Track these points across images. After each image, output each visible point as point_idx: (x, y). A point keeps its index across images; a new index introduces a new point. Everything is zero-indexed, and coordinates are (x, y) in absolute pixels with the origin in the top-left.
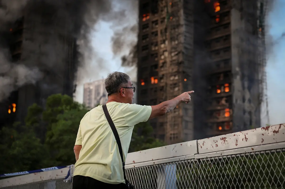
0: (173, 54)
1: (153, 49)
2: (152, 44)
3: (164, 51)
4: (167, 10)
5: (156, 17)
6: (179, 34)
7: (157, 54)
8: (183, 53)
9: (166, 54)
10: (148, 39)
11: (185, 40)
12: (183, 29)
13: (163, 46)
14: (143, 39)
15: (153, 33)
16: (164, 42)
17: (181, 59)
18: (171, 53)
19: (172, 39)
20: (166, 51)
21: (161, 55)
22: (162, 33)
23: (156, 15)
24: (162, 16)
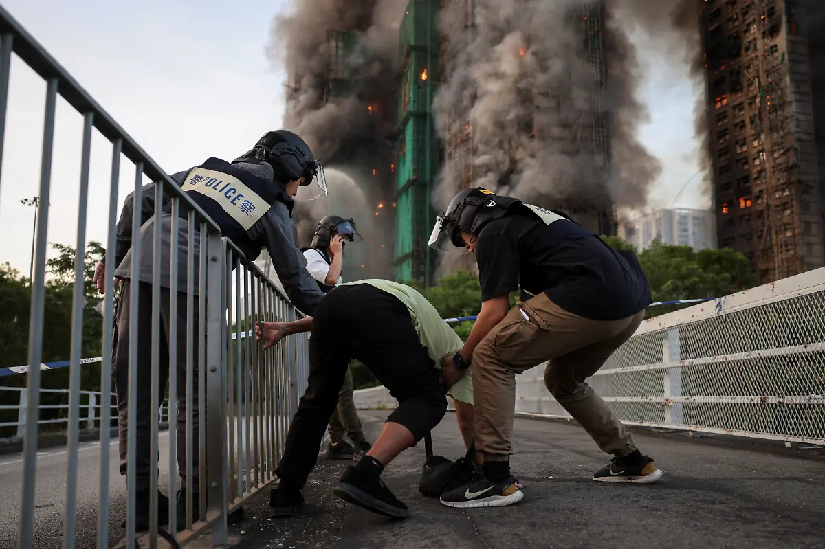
0: (776, 155)
1: (739, 151)
2: (737, 143)
3: (759, 152)
4: (759, 82)
5: (739, 98)
6: (787, 118)
7: (746, 158)
8: (796, 149)
9: (764, 156)
10: (727, 137)
11: (797, 126)
12: (792, 109)
13: (756, 143)
14: (720, 138)
15: (736, 125)
16: (757, 136)
17: (792, 160)
18: (773, 152)
19: (772, 129)
20: (763, 151)
21: (754, 159)
22: (752, 122)
23: (739, 95)
24: (751, 95)
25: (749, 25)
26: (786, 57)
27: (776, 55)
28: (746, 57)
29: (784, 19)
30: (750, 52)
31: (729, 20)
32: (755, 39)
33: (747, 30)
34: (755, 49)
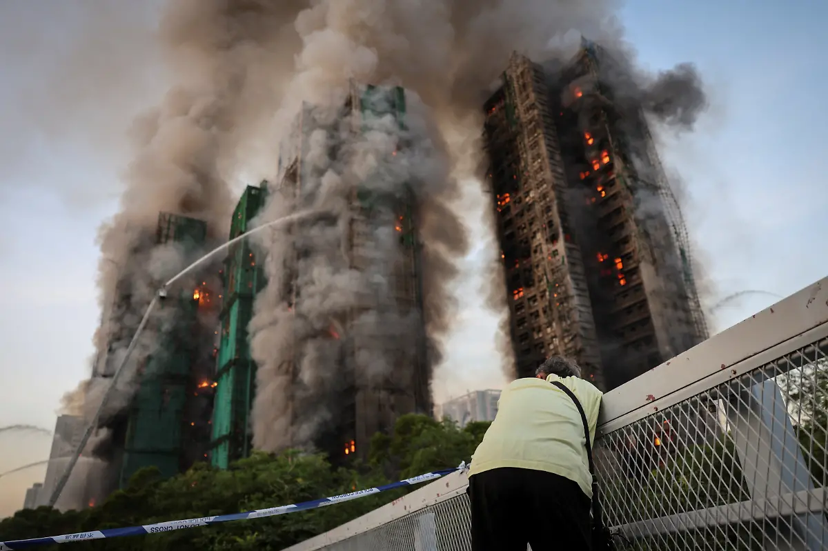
0: (566, 340)
1: (536, 337)
2: (533, 329)
3: (552, 338)
4: (547, 278)
5: (533, 291)
6: (571, 309)
7: (543, 343)
8: (581, 336)
9: (556, 341)
10: (526, 324)
11: (580, 316)
12: (575, 301)
13: (549, 330)
14: (519, 325)
15: (531, 314)
16: (550, 325)
17: (579, 345)
18: (563, 338)
19: (562, 318)
20: (555, 337)
21: (549, 344)
22: (545, 312)
23: (532, 289)
24: (541, 289)
25: (535, 233)
26: (566, 260)
27: (557, 257)
28: (535, 258)
29: (561, 230)
30: (538, 254)
31: (519, 228)
32: (540, 244)
33: (534, 237)
34: (541, 252)
